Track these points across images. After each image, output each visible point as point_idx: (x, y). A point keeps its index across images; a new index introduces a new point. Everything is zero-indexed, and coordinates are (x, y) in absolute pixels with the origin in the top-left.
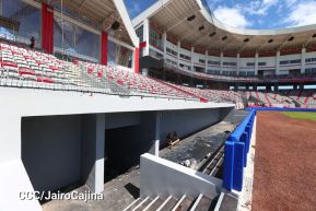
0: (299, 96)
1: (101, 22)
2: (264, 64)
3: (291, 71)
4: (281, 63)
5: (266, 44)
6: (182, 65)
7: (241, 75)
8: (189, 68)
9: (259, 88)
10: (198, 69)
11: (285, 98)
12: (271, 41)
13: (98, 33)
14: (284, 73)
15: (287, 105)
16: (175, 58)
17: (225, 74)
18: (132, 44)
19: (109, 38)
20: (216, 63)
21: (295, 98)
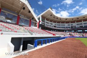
0: (84, 33)
1: (30, 18)
2: (72, 25)
3: (80, 26)
4: (77, 24)
5: (72, 20)
6: (50, 26)
7: (67, 28)
8: (52, 26)
9: (72, 31)
10: (55, 27)
11: (80, 34)
12: (73, 19)
13: (29, 20)
14: (78, 27)
15: (80, 36)
16: (48, 24)
17: (62, 28)
18: (37, 22)
19: (32, 21)
20: (59, 25)
21: (82, 34)
